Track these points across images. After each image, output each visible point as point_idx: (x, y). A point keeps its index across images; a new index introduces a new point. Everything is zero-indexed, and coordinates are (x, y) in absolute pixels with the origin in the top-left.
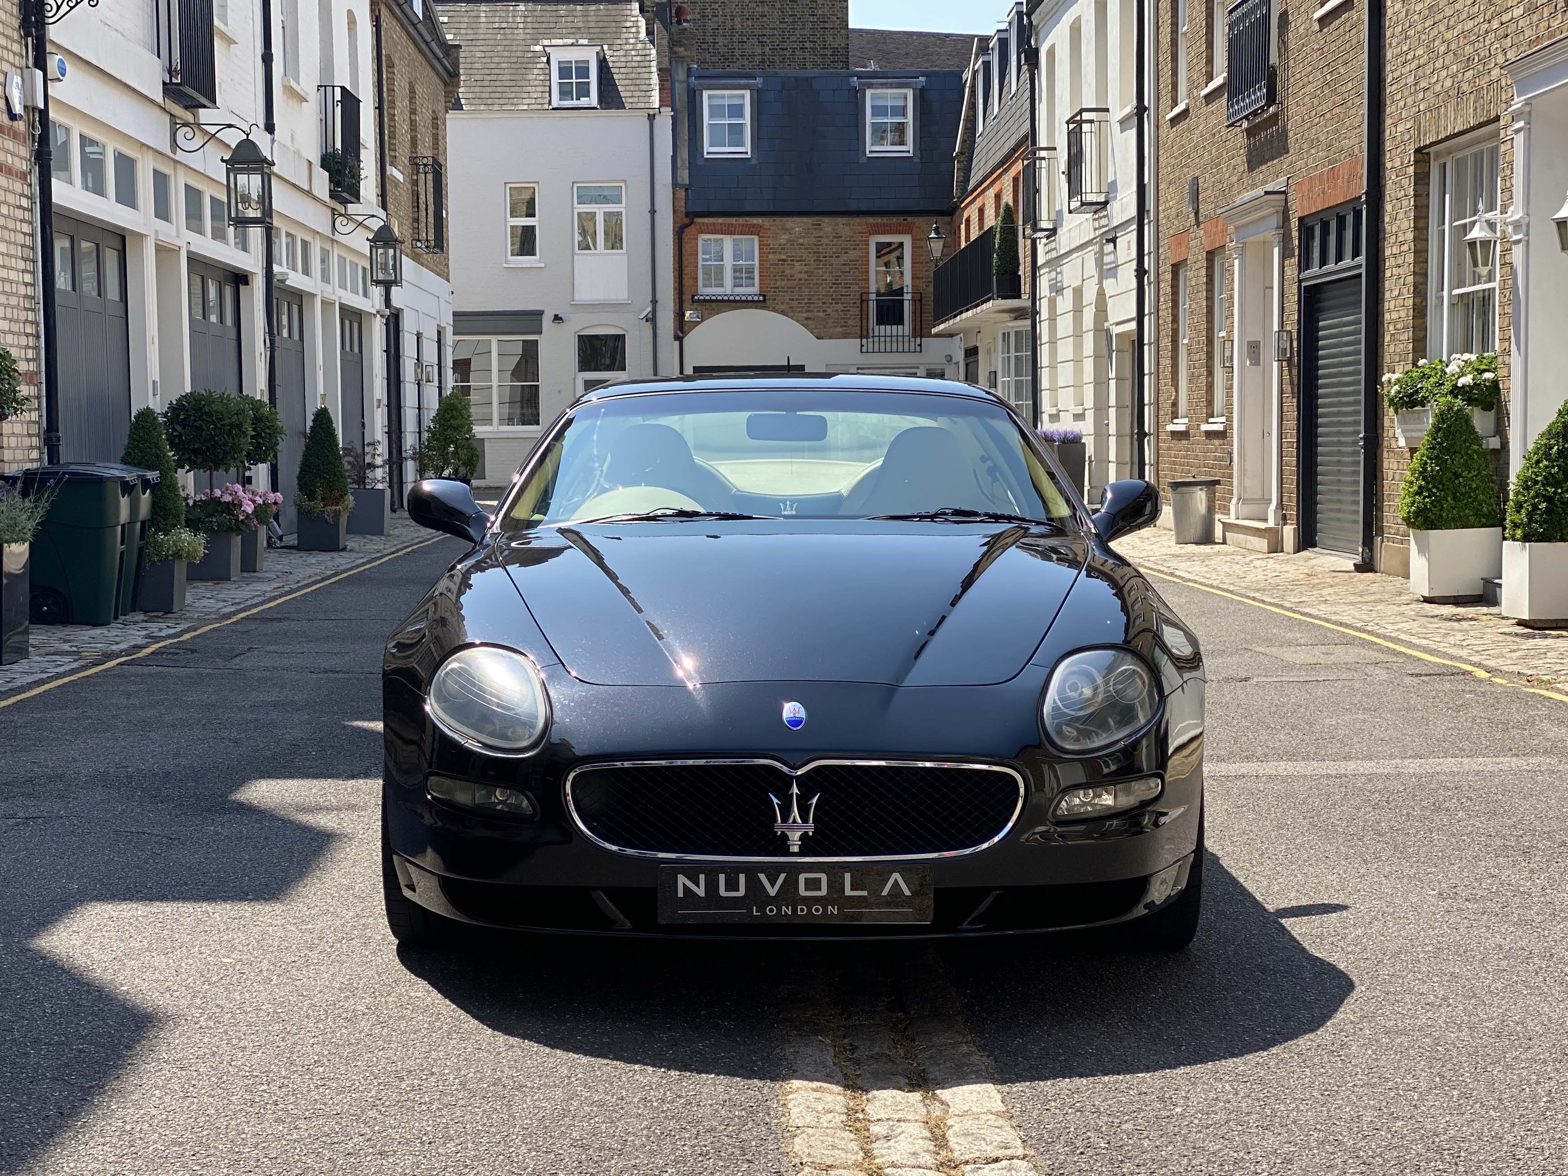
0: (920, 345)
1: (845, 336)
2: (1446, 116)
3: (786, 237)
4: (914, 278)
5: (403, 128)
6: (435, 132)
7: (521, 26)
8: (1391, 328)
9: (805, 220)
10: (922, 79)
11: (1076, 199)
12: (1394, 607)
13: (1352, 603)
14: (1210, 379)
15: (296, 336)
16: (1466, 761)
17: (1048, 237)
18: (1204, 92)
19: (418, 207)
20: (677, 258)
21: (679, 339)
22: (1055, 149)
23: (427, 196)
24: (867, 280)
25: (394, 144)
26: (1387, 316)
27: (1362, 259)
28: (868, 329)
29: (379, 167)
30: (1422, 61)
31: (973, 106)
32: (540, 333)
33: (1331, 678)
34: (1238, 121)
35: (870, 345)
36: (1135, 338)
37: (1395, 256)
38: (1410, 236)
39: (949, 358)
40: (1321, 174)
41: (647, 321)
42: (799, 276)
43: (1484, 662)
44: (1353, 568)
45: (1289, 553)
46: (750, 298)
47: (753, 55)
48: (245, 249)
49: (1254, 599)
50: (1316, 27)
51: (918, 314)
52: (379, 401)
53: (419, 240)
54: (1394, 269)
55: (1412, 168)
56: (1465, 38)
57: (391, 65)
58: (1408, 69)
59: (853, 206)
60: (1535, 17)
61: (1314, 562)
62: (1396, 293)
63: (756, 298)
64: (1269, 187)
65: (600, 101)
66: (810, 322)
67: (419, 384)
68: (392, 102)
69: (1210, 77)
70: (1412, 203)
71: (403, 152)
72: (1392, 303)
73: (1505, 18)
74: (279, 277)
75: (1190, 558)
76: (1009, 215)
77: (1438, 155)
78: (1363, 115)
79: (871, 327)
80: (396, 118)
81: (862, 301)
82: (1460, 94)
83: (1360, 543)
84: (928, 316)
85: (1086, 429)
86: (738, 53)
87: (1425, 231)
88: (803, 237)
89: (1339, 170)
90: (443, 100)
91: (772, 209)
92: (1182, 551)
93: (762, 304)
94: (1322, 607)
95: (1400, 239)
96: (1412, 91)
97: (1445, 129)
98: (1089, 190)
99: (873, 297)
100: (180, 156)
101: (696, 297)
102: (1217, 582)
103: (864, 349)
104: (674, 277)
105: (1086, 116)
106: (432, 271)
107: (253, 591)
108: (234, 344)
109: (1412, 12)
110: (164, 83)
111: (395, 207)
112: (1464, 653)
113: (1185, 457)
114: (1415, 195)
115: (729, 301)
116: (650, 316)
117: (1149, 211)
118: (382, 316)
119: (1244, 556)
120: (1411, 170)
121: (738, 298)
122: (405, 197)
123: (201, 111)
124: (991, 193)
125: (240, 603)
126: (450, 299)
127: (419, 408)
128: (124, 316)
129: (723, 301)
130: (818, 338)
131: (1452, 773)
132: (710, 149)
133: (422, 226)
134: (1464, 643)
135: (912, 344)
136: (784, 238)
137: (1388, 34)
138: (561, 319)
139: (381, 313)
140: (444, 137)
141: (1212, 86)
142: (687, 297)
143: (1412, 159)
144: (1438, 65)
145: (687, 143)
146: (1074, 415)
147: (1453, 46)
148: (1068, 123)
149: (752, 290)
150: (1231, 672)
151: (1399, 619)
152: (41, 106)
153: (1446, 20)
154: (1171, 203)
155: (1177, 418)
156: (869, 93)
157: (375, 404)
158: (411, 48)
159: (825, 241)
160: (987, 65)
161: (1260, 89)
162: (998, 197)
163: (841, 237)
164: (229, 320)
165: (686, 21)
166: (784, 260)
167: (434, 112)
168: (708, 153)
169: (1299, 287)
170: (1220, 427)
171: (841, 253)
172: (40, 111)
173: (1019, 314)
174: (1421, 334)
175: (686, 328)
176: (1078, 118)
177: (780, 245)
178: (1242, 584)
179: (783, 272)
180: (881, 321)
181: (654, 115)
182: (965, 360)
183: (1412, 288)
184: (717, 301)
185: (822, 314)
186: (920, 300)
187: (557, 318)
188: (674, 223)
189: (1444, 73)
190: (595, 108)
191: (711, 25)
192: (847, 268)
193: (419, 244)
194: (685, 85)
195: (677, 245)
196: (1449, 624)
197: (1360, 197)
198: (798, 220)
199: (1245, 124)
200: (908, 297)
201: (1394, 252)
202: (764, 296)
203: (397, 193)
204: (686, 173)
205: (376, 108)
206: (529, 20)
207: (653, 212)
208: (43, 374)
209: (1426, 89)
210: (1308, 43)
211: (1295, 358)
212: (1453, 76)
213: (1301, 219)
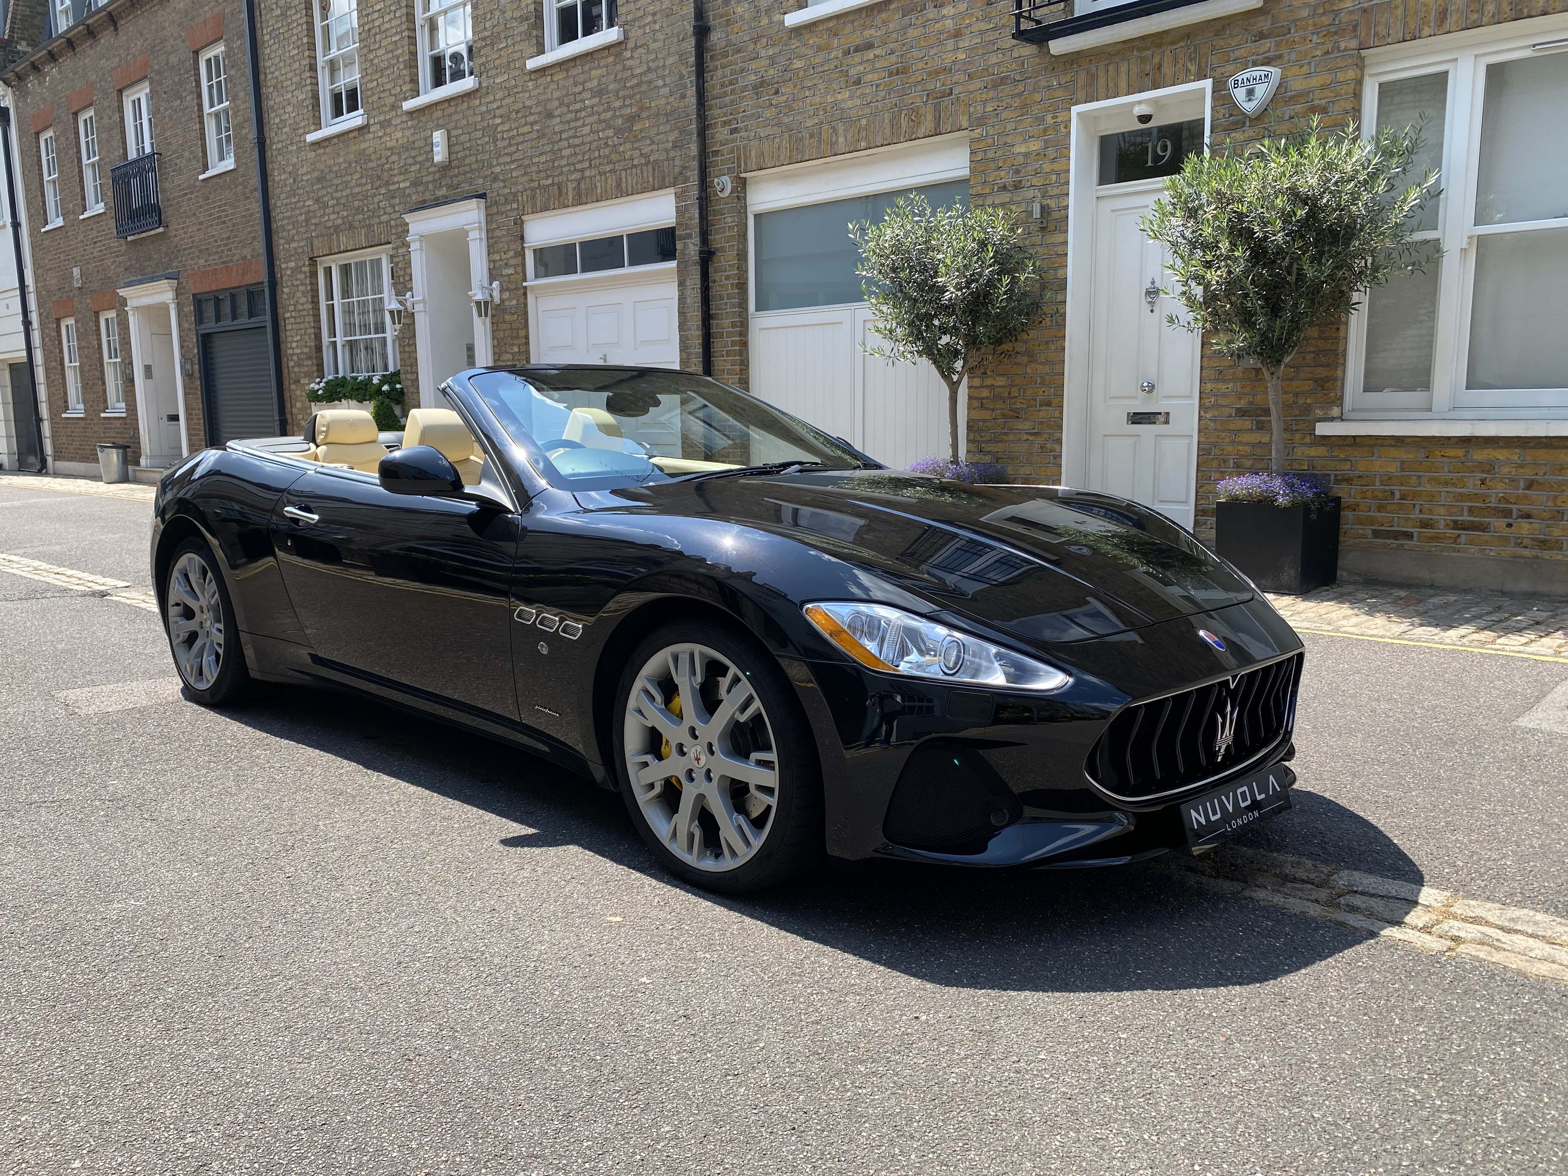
2: (338, 240)
8: (295, 358)
14: (104, 387)
18: (79, 218)
26: (290, 351)
27: (264, 318)
30: (315, 208)
34: (127, 235)
36: (22, 361)
37: (293, 317)
38: (308, 306)
40: (213, 269)
50: (200, 184)
54: (294, 325)
55: (302, 269)
56: (354, 197)
58: (297, 212)
60: (421, 188)
62: (298, 338)
64: (160, 275)
69: (87, 209)
70: (310, 288)
72: (294, 345)
73: (392, 188)
82: (351, 227)
87: (317, 304)
89: (232, 267)
95: (296, 308)
96: (304, 224)
97: (335, 247)
109: (300, 180)
113: (84, 432)
114: (309, 284)
120: (307, 269)
137: (278, 191)
141: (90, 214)
143: (306, 263)
144: (329, 211)
147: (343, 201)
155: (69, 409)
169: (197, 334)
170: (123, 415)
183: (313, 336)
189: (334, 216)
197: (262, 282)
199: (130, 238)
209: (316, 225)
210: (192, 193)
211: (197, 375)
212: (343, 218)
213: (194, 295)
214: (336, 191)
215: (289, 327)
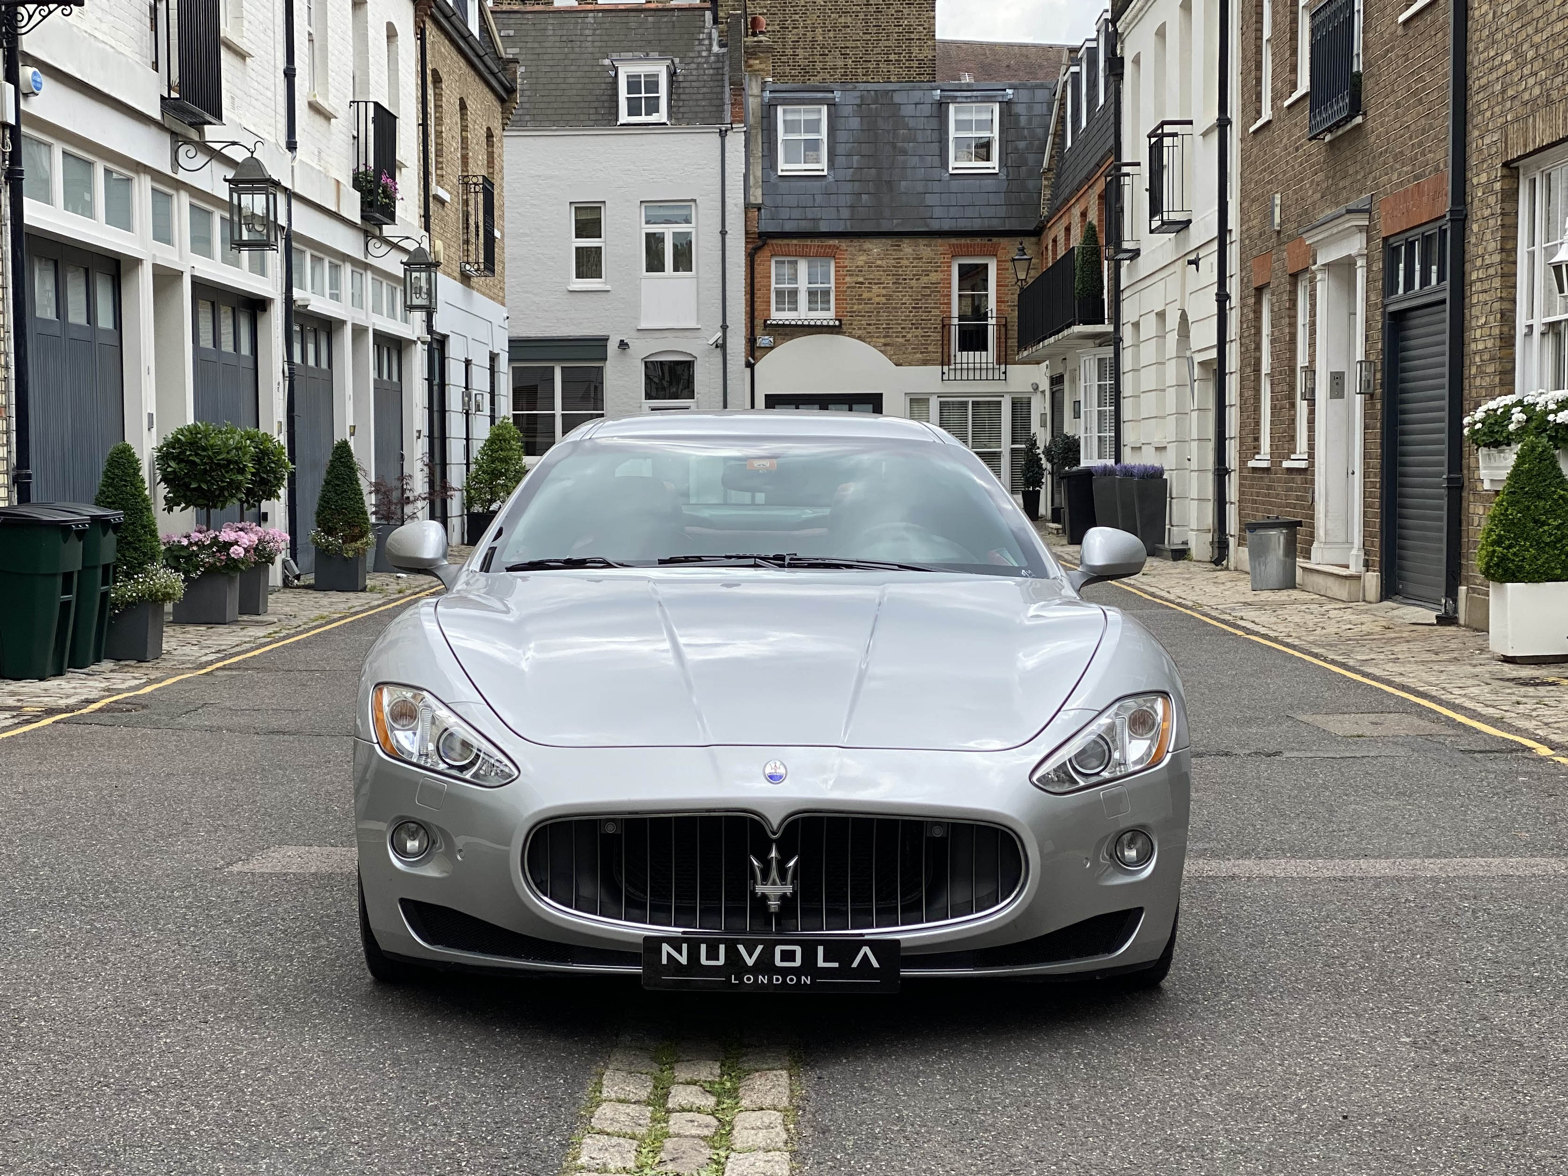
0: (1005, 373)
1: (925, 363)
2: (1534, 127)
3: (864, 258)
4: (999, 301)
5: (453, 147)
6: (490, 150)
7: (590, 38)
8: (1477, 359)
9: (884, 240)
10: (1009, 91)
11: (1157, 218)
12: (1468, 667)
13: (1423, 662)
14: (1292, 412)
15: (324, 365)
16: (1497, 861)
17: (1131, 259)
18: (1287, 103)
19: (467, 228)
20: (749, 281)
21: (750, 366)
22: (1138, 164)
23: (478, 216)
24: (949, 303)
25: (441, 163)
26: (1473, 346)
27: (1447, 283)
28: (949, 356)
29: (422, 186)
30: (1510, 67)
31: (1062, 120)
32: (605, 359)
33: (1371, 754)
34: (1320, 133)
35: (952, 373)
36: (1215, 367)
37: (1480, 280)
38: (1497, 258)
39: (1036, 388)
40: (1407, 190)
41: (717, 347)
42: (877, 299)
43: (1553, 737)
44: (1435, 622)
45: (1370, 603)
46: (825, 323)
47: (835, 68)
48: (263, 273)
49: (1316, 656)
50: (1400, 31)
51: (1003, 340)
52: (419, 432)
53: (468, 263)
54: (1480, 295)
55: (1499, 184)
56: (1554, 41)
57: (437, 80)
58: (1494, 76)
59: (935, 226)
61: (1396, 612)
62: (1483, 320)
63: (831, 323)
64: (1352, 205)
65: (670, 116)
66: (889, 348)
67: (467, 414)
68: (439, 121)
69: (1294, 86)
70: (1499, 222)
71: (453, 171)
72: (1478, 333)
74: (299, 303)
75: (1262, 606)
76: (1090, 233)
77: (1527, 168)
78: (1448, 126)
79: (953, 354)
80: (444, 135)
81: (944, 326)
82: (1550, 102)
83: (1443, 594)
84: (1013, 342)
85: (1167, 462)
86: (819, 66)
87: (1513, 253)
88: (882, 259)
89: (1424, 187)
90: (500, 116)
91: (849, 230)
92: (1257, 599)
93: (837, 330)
94: (1390, 666)
95: (1487, 262)
96: (1500, 100)
97: (1534, 141)
98: (1171, 209)
99: (955, 321)
100: (181, 176)
101: (768, 322)
102: (1283, 634)
103: (946, 377)
104: (746, 299)
105: (1167, 129)
106: (484, 294)
107: (245, 636)
108: (252, 372)
109: (1499, 13)
110: (162, 98)
111: (441, 228)
112: (1530, 725)
113: (1268, 495)
114: (1502, 214)
115: (803, 326)
116: (720, 341)
117: (1231, 231)
118: (423, 343)
119: (1321, 605)
120: (1498, 186)
121: (812, 323)
122: (452, 215)
123: (206, 127)
124: (1076, 211)
125: (224, 650)
126: (506, 324)
127: (467, 439)
128: (118, 344)
129: (796, 326)
130: (896, 365)
131: (1477, 879)
132: (784, 167)
133: (472, 248)
134: (1534, 714)
135: (997, 372)
136: (861, 259)
137: (1476, 37)
138: (627, 344)
139: (422, 339)
140: (500, 156)
141: (1295, 96)
142: (759, 322)
143: (1499, 175)
144: (1526, 71)
145: (760, 160)
146: (1157, 448)
147: (1542, 50)
148: (1149, 137)
149: (826, 316)
150: (1261, 745)
151: (1470, 682)
152: (12, 121)
153: (1535, 23)
154: (1254, 222)
155: (1258, 453)
156: (952, 107)
157: (416, 434)
158: (462, 63)
159: (905, 262)
160: (1076, 76)
161: (1343, 98)
162: (1084, 215)
163: (922, 258)
164: (245, 350)
165: (761, 32)
166: (862, 283)
167: (489, 129)
168: (782, 171)
169: (1383, 314)
170: (1303, 465)
171: (921, 275)
172: (11, 127)
173: (1100, 339)
174: (1509, 366)
175: (757, 354)
176: (1160, 131)
177: (857, 267)
178: (1311, 638)
179: (860, 295)
180: (963, 347)
181: (726, 131)
182: (1051, 389)
183: (1499, 316)
184: (790, 325)
185: (901, 340)
186: (1005, 325)
187: (623, 345)
188: (747, 243)
189: (1532, 81)
190: (665, 124)
191: (791, 37)
192: (928, 292)
193: (468, 267)
194: (759, 99)
195: (749, 267)
196: (1523, 689)
197: (1445, 216)
198: (875, 241)
199: (1328, 138)
200: (992, 321)
201: (1480, 276)
202: (840, 321)
203: (444, 214)
204: (759, 192)
205: (419, 125)
206: (598, 32)
207: (723, 233)
208: (13, 407)
209: (1513, 98)
210: (1393, 48)
211: (1379, 391)
212: (1542, 83)
213: (1385, 239)
214: (1537, 31)
215: (1475, 301)
